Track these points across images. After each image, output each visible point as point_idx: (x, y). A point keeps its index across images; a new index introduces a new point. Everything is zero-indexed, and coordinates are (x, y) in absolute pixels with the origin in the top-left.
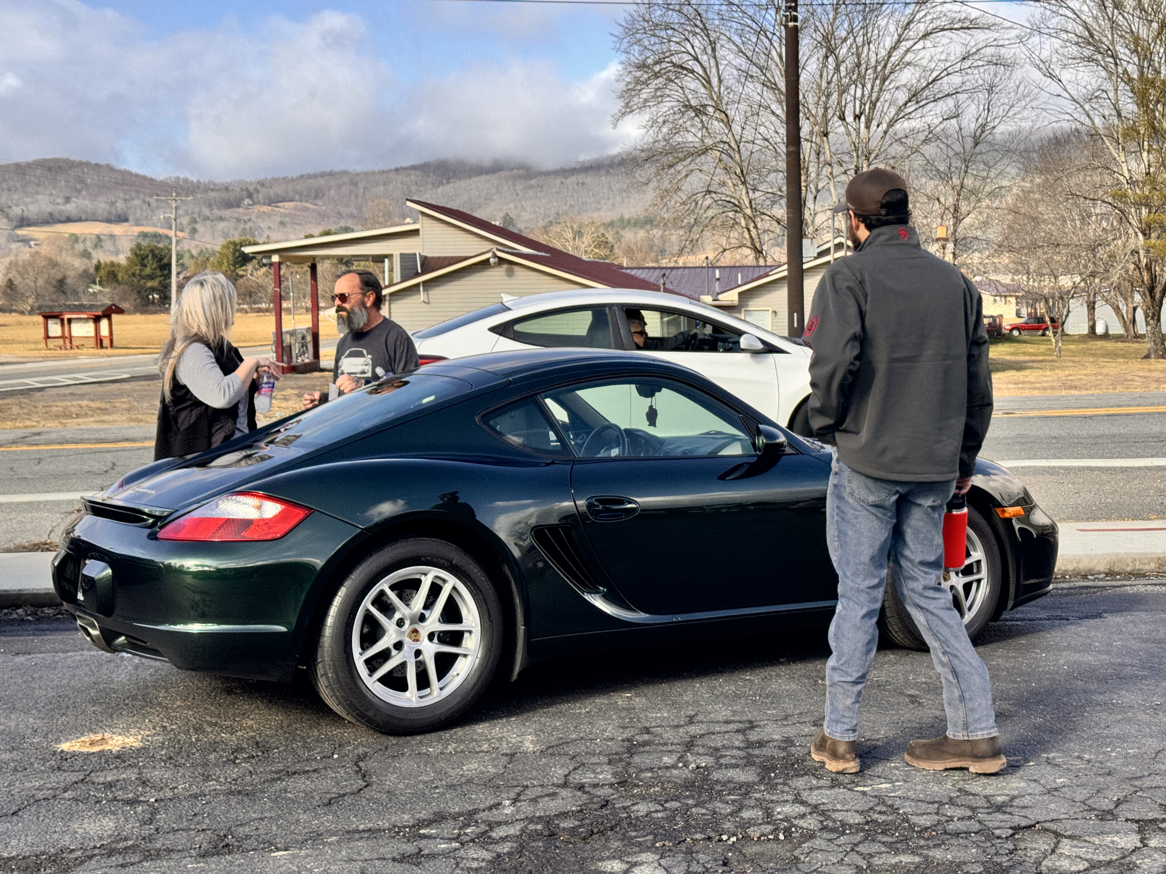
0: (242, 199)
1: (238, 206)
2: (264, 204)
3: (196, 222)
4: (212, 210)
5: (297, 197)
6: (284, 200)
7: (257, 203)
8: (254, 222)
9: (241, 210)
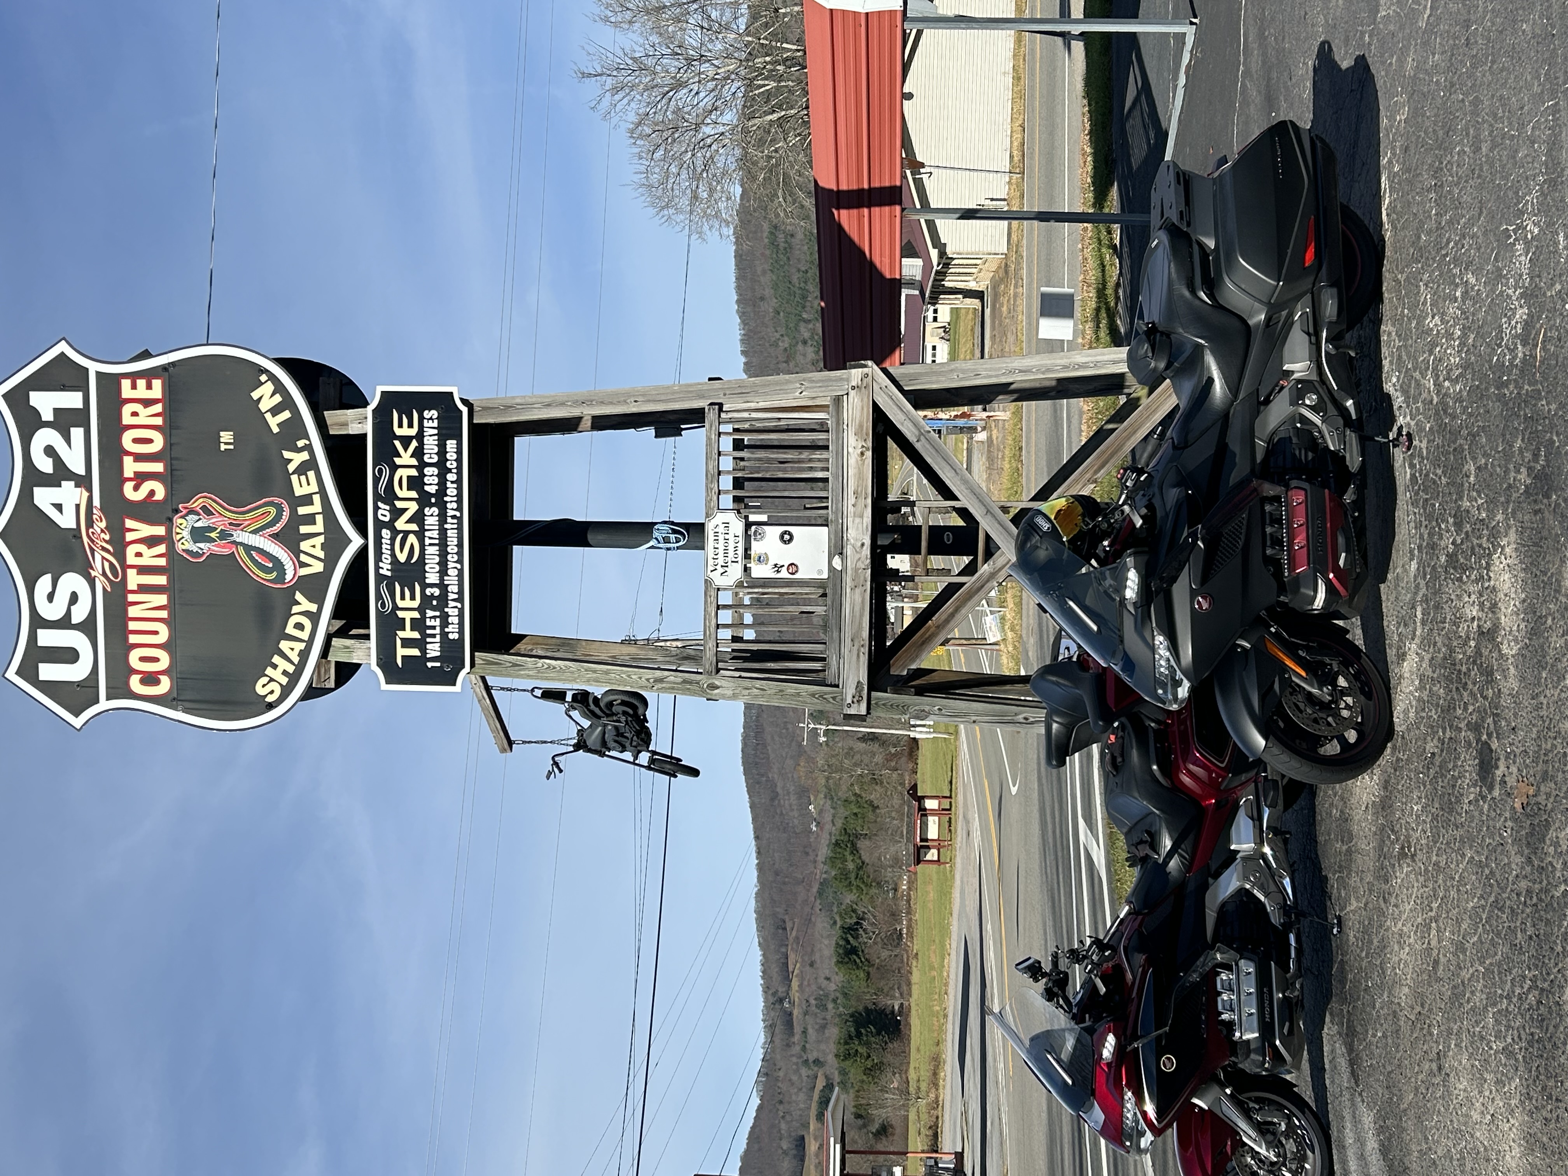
0: (783, 1009)
1: (791, 1014)
2: (790, 986)
3: (807, 1061)
4: (794, 1043)
5: (783, 950)
6: (786, 964)
7: (788, 994)
8: (809, 996)
9: (795, 1012)
